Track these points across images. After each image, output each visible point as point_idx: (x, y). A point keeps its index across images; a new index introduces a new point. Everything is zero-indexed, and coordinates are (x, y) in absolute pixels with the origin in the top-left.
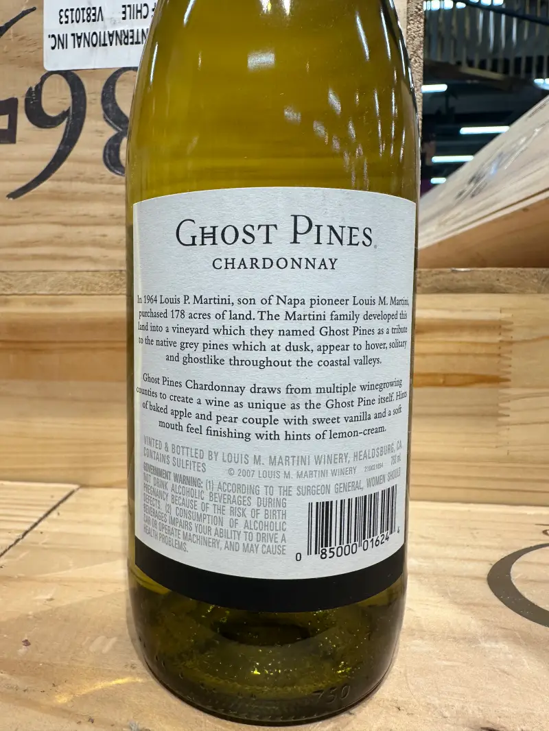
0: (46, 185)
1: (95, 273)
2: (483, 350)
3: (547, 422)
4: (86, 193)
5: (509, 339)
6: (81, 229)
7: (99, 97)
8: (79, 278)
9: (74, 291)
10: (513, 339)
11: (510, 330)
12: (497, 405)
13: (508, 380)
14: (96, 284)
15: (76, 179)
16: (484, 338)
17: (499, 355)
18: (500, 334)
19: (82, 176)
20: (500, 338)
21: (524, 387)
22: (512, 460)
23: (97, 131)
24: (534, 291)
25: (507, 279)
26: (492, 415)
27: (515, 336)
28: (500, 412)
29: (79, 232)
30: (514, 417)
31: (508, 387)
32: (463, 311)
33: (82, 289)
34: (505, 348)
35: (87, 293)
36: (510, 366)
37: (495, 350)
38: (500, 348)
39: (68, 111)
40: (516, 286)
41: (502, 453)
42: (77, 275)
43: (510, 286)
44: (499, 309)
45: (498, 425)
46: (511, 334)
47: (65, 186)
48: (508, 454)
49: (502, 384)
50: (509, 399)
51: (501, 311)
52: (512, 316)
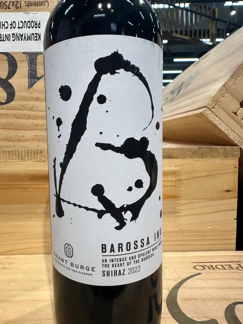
5: (180, 179)
10: (181, 179)
11: (180, 175)
12: (175, 208)
13: (179, 197)
16: (169, 178)
17: (175, 186)
20: (176, 178)
21: (186, 199)
22: (181, 231)
24: (189, 157)
25: (178, 152)
26: (174, 212)
27: (183, 177)
28: (177, 211)
30: (183, 213)
31: (180, 200)
34: (178, 183)
36: (180, 191)
37: (173, 184)
38: (176, 183)
40: (182, 155)
41: (178, 229)
43: (179, 155)
44: (174, 166)
45: (176, 217)
46: (180, 176)
48: (180, 229)
49: (177, 198)
50: (180, 205)
51: (175, 167)
52: (180, 168)
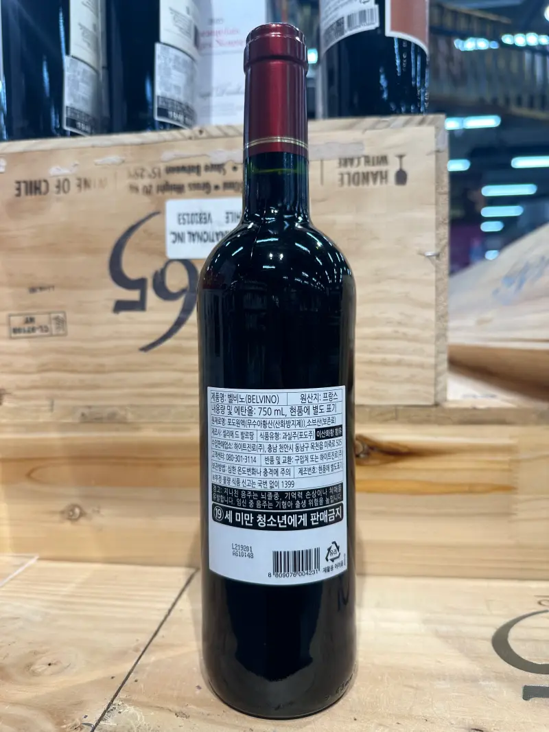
0: (169, 343)
2: (498, 467)
5: (517, 459)
6: (196, 375)
9: (190, 420)
10: (520, 459)
12: (508, 507)
13: (516, 488)
16: (499, 457)
17: (510, 470)
18: (510, 455)
19: (196, 336)
20: (510, 458)
21: (528, 493)
22: (519, 546)
24: (533, 424)
26: (506, 514)
27: (522, 456)
28: (512, 512)
29: (194, 377)
30: (522, 515)
31: (516, 493)
34: (514, 465)
36: (518, 478)
37: (506, 467)
38: (510, 465)
40: (522, 419)
41: (513, 542)
43: (516, 420)
44: (508, 437)
45: (510, 522)
46: (516, 454)
48: (517, 542)
49: (512, 491)
50: (517, 502)
51: (510, 439)
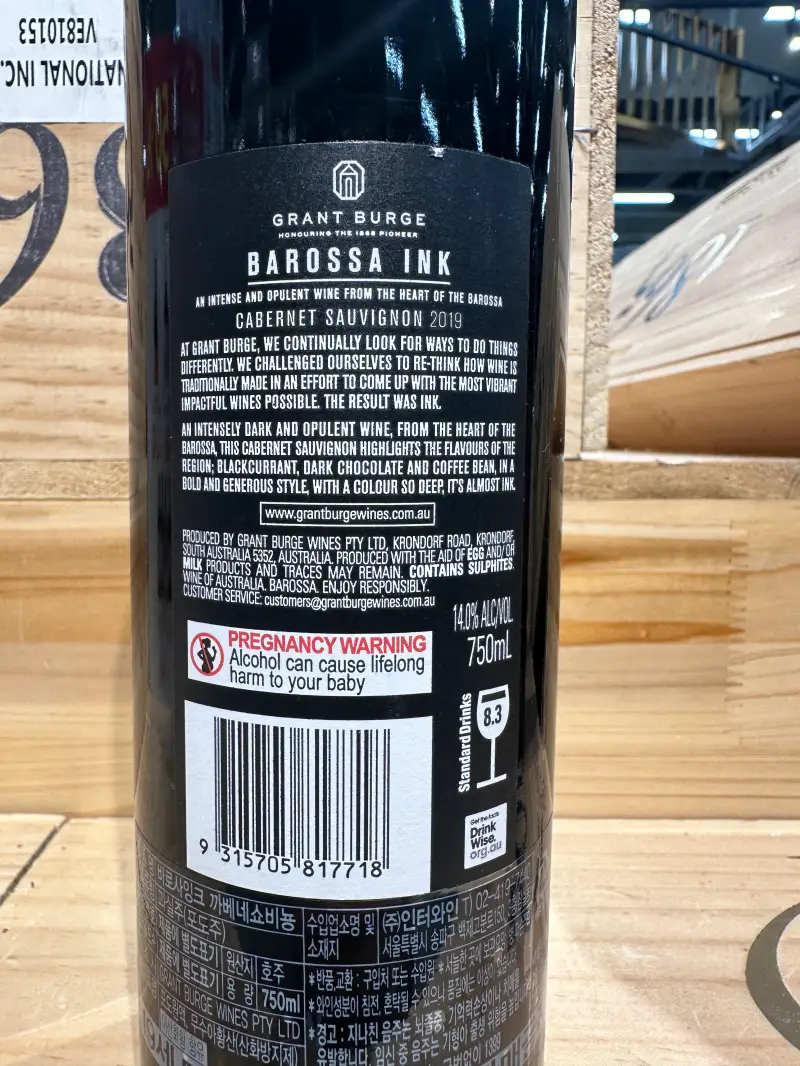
1: (85, 464)
2: (706, 587)
3: (796, 693)
4: (70, 330)
6: (61, 391)
7: (91, 171)
8: (60, 473)
9: (50, 494)
10: (749, 569)
11: (744, 555)
13: (740, 631)
14: (88, 482)
15: (52, 306)
16: (708, 567)
17: (728, 593)
18: (730, 561)
19: (61, 302)
22: (746, 750)
23: (88, 227)
25: (740, 478)
26: (718, 682)
27: (755, 563)
28: (730, 679)
29: (58, 396)
30: (749, 687)
31: (740, 641)
32: (676, 526)
33: (64, 491)
34: (736, 583)
35: (73, 497)
36: (744, 610)
37: (722, 586)
38: (729, 582)
39: (38, 190)
42: (55, 467)
47: (33, 318)
48: (741, 743)
49: (732, 636)
50: (742, 660)
51: (731, 526)
52: (748, 534)
